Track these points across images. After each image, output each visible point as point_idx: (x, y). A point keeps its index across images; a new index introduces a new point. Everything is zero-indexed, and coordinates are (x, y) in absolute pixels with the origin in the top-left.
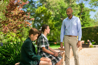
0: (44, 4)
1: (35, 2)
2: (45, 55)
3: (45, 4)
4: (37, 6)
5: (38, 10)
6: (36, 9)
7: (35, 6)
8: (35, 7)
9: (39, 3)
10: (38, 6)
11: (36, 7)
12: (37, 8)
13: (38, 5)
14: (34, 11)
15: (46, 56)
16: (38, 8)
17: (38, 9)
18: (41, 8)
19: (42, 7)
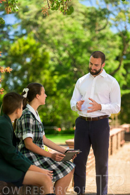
0: (31, 30)
1: (9, 27)
2: (33, 157)
3: (34, 31)
4: (14, 35)
5: (16, 46)
6: (11, 42)
7: (9, 36)
8: (8, 38)
9: (18, 29)
10: (16, 36)
11: (11, 37)
12: (13, 40)
13: (16, 32)
14: (7, 48)
15: (34, 160)
16: (17, 40)
17: (16, 43)
18: (23, 40)
19: (25, 38)
